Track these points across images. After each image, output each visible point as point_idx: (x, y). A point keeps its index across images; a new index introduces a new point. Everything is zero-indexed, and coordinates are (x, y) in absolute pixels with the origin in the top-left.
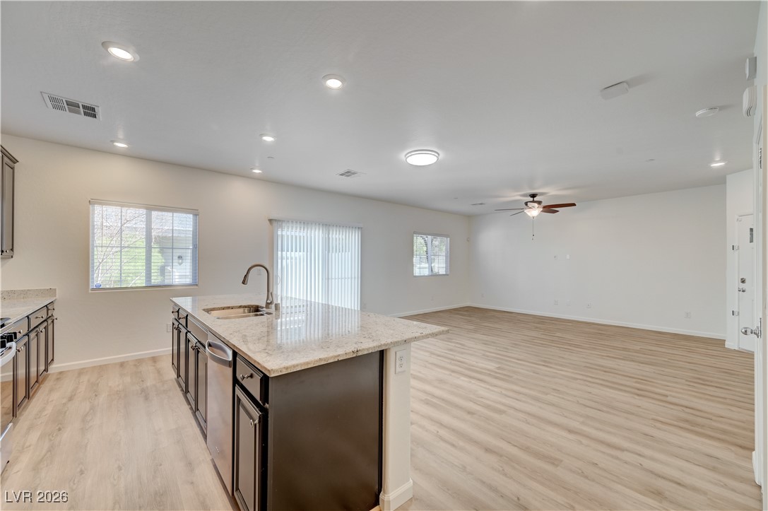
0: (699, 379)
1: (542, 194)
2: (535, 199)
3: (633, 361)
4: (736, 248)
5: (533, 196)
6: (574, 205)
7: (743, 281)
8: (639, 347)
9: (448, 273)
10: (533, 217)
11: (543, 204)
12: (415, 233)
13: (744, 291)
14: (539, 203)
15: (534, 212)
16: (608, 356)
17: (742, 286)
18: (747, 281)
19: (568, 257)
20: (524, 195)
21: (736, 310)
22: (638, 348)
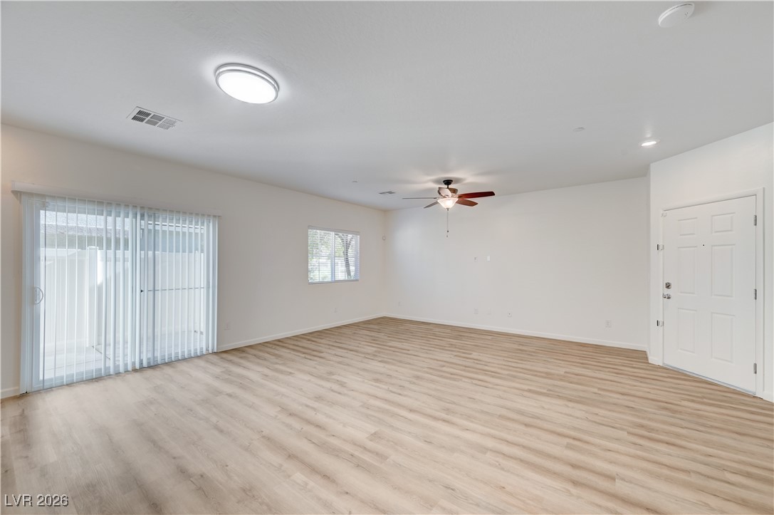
0: (642, 426)
1: (458, 181)
2: (450, 186)
3: (559, 397)
4: (661, 248)
5: (448, 182)
6: (491, 194)
7: (668, 286)
8: (564, 370)
9: (358, 278)
10: (448, 209)
11: (460, 193)
12: (310, 227)
13: (669, 298)
14: (454, 191)
15: (449, 202)
16: (530, 391)
17: (667, 291)
18: (672, 286)
19: (489, 258)
20: (437, 181)
21: (660, 320)
22: (562, 371)
